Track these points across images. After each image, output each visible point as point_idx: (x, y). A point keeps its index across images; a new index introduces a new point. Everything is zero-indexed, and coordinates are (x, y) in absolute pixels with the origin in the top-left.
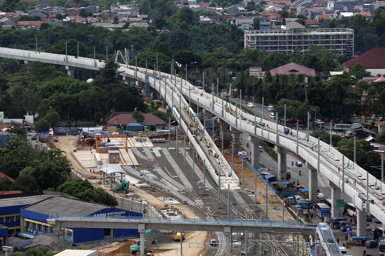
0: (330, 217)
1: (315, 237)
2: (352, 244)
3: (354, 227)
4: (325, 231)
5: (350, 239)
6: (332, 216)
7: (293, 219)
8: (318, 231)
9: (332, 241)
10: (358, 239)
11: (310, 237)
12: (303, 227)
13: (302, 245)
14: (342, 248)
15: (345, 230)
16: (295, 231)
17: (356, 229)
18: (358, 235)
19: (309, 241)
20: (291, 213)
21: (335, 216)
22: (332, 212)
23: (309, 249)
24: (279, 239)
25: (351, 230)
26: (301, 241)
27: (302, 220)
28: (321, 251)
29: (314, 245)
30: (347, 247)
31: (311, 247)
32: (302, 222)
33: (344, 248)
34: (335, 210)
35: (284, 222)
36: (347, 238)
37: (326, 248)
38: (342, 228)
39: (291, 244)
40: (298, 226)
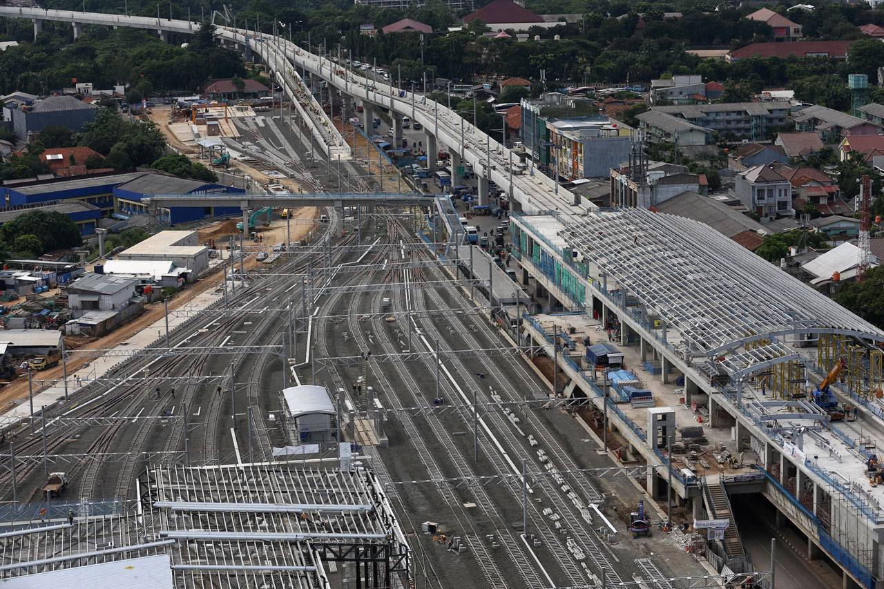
0: (450, 186)
1: (435, 208)
2: (474, 214)
3: (475, 196)
4: (444, 201)
5: (472, 209)
6: (452, 185)
7: (410, 190)
8: (436, 202)
9: (451, 212)
10: (480, 209)
11: (429, 208)
12: (420, 198)
13: (420, 218)
14: (463, 219)
15: (466, 200)
16: (412, 203)
17: (477, 198)
18: (480, 204)
19: (427, 212)
20: (408, 183)
21: (455, 185)
22: (452, 181)
23: (427, 221)
24: (395, 212)
25: (472, 199)
26: (419, 213)
27: (420, 190)
28: (440, 224)
29: (432, 217)
30: (469, 218)
31: (430, 219)
32: (419, 193)
33: (464, 218)
34: (455, 179)
35: (400, 193)
36: (468, 208)
37: (445, 219)
38: (463, 197)
39: (408, 216)
40: (414, 198)
